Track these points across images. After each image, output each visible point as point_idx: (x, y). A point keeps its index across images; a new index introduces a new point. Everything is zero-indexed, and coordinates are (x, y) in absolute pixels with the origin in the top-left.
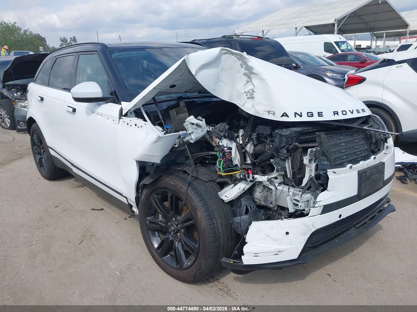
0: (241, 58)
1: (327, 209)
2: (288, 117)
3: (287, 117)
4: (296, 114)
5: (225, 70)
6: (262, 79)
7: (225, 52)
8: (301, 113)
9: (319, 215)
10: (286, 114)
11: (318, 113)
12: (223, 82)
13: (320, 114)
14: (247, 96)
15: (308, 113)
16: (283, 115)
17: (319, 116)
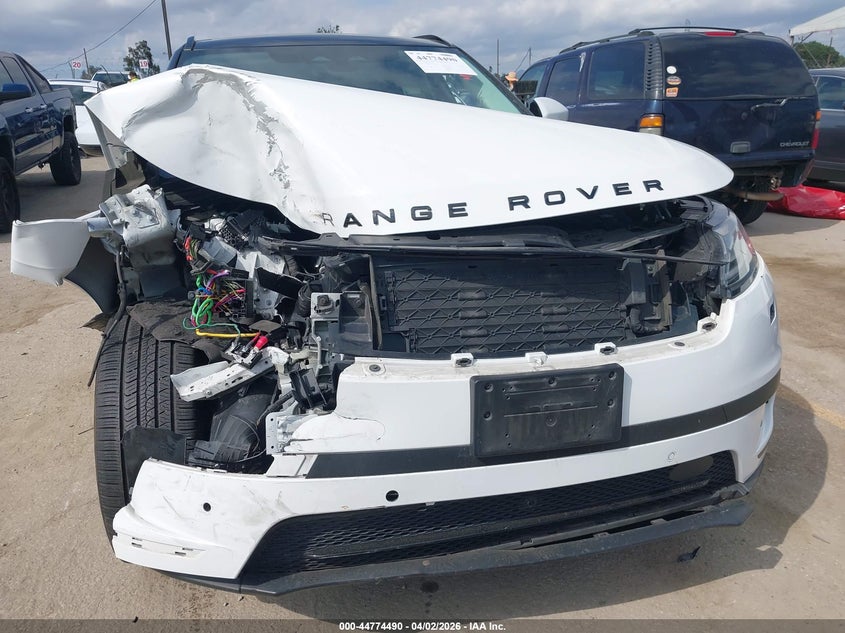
0: (239, 86)
1: (329, 466)
2: (360, 225)
3: (356, 226)
4: (376, 214)
5: (220, 122)
6: (288, 132)
7: (200, 76)
8: (392, 211)
9: (304, 479)
10: (353, 218)
11: (450, 206)
12: (221, 151)
13: (456, 210)
14: (281, 180)
15: (414, 209)
16: (347, 224)
17: (452, 216)
